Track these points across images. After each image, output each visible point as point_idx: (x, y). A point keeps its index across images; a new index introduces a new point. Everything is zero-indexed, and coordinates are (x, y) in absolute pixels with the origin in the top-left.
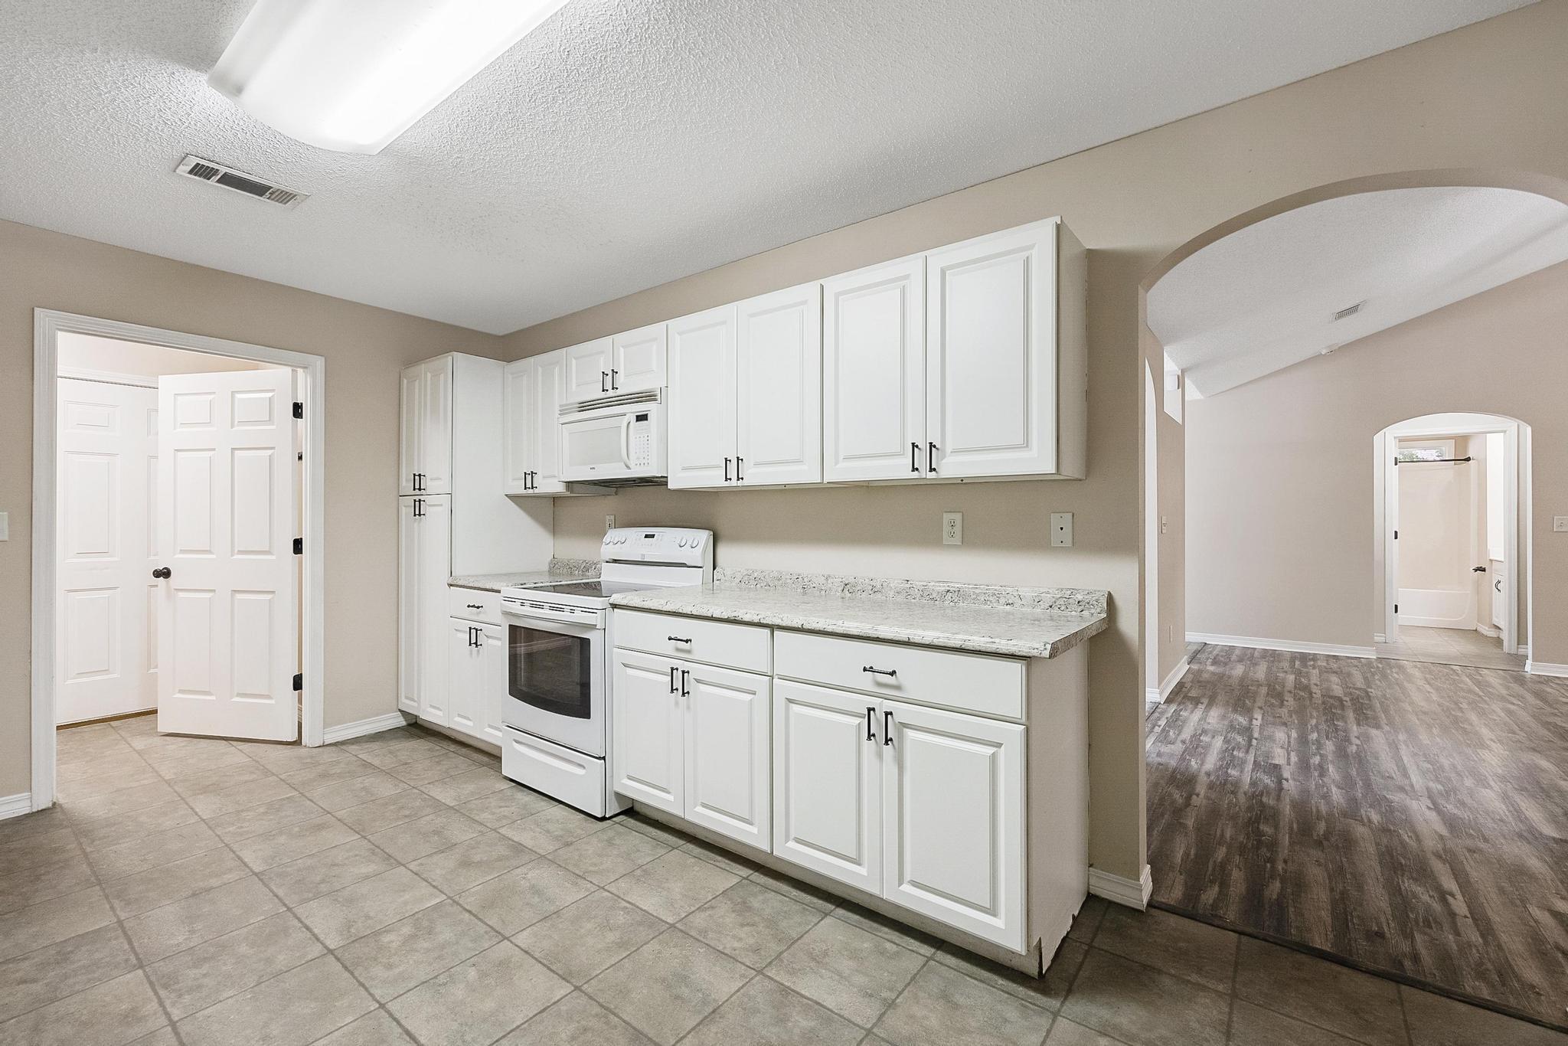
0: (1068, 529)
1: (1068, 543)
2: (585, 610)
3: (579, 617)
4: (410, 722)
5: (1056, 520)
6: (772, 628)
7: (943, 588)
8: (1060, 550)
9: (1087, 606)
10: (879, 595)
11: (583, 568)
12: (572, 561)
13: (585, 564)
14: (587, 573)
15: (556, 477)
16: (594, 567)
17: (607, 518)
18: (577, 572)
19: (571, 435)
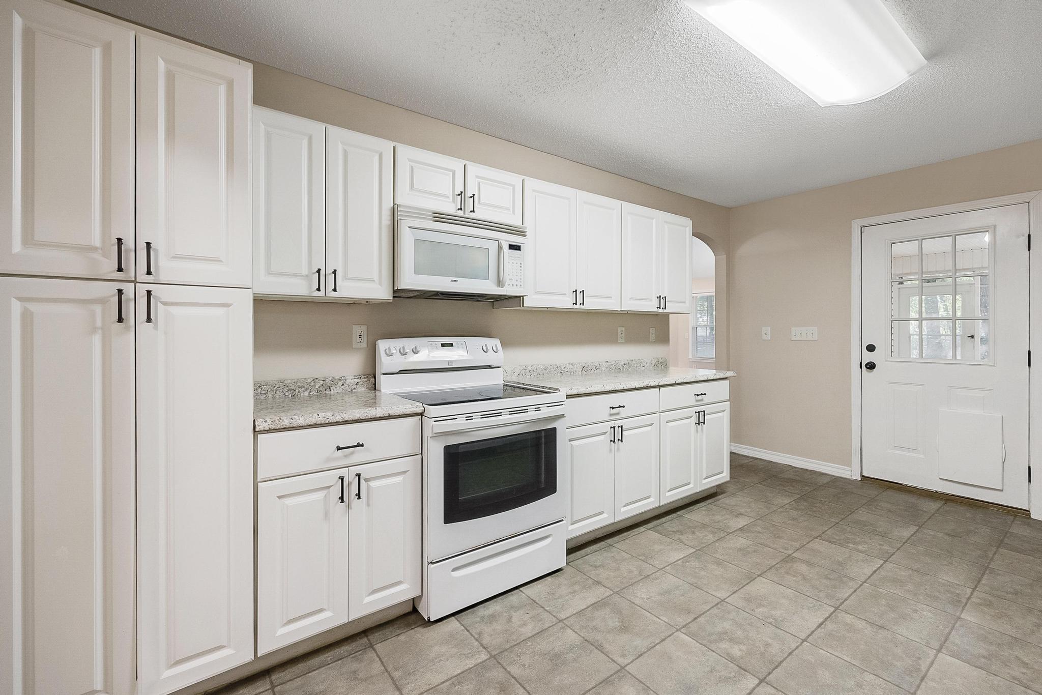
0: (654, 334)
2: (548, 405)
3: (545, 412)
8: (653, 342)
10: (598, 371)
11: (319, 387)
12: (289, 381)
13: (322, 382)
14: (328, 392)
15: (374, 281)
16: (340, 383)
17: (355, 328)
18: (306, 393)
19: (418, 241)
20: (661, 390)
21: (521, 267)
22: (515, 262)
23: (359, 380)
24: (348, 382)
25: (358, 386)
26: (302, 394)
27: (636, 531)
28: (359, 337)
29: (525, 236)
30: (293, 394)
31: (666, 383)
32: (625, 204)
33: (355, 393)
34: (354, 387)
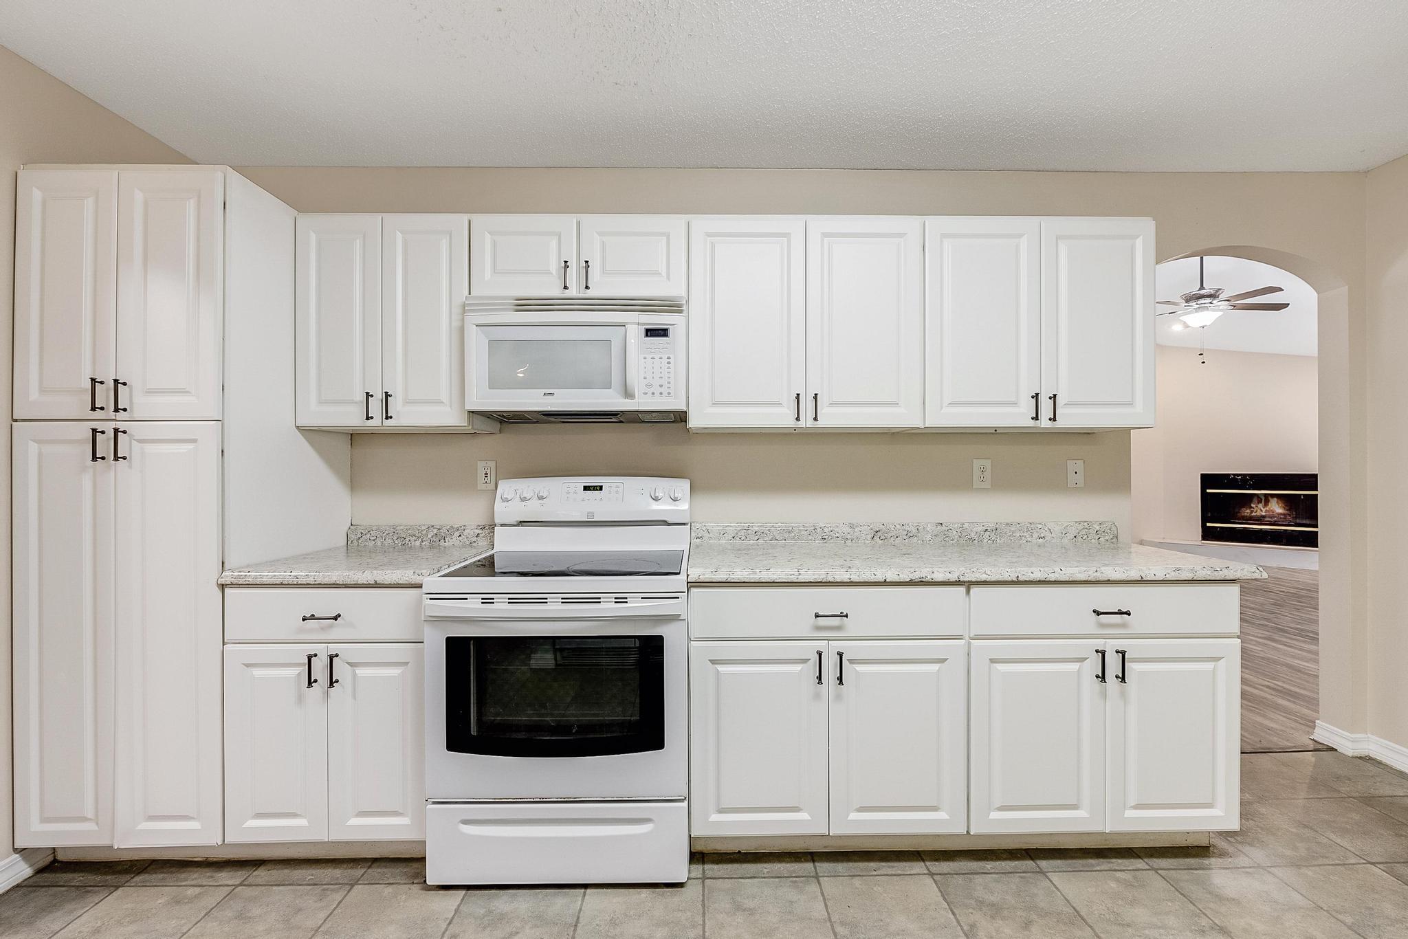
0: (1081, 473)
1: (1081, 484)
4: (41, 864)
5: (1072, 466)
6: (969, 585)
7: (980, 529)
8: (1076, 490)
9: (1103, 534)
10: (915, 540)
11: (432, 537)
12: (402, 528)
13: (435, 531)
14: (442, 543)
15: (442, 402)
16: (457, 534)
17: (481, 465)
18: (418, 543)
19: (494, 344)
20: (972, 591)
21: (669, 363)
22: (657, 357)
23: (480, 531)
24: (466, 532)
25: (479, 539)
26: (413, 544)
27: (898, 867)
28: (484, 476)
29: (681, 312)
30: (403, 543)
31: (984, 577)
32: (931, 221)
33: (475, 547)
34: (475, 539)
